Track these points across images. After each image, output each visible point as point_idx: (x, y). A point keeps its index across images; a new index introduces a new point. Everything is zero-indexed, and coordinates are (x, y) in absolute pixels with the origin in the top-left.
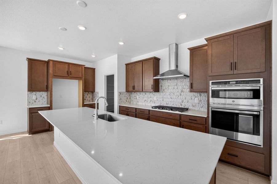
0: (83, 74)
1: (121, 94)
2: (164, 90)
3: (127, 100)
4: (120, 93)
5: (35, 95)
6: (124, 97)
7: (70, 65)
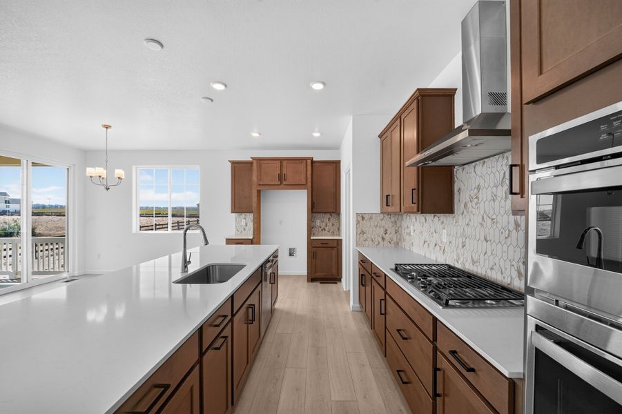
0: (309, 176)
1: (363, 218)
2: (466, 205)
3: (387, 237)
4: (361, 217)
5: (245, 218)
6: (376, 226)
7: (285, 163)
